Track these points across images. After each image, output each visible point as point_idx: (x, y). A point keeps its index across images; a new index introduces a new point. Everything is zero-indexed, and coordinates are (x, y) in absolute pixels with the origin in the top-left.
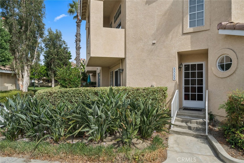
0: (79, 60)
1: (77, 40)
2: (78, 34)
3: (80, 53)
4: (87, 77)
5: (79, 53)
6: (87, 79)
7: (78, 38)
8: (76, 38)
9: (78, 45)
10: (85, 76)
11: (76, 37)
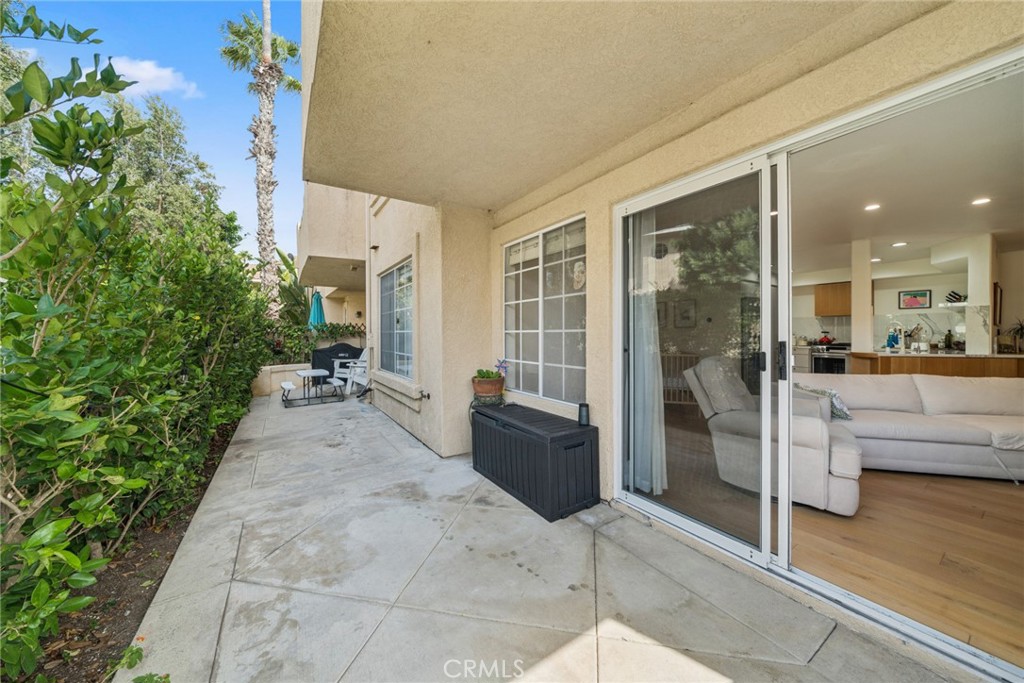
0: (266, 233)
1: (257, 150)
2: (263, 124)
3: (272, 205)
4: (306, 305)
5: (269, 205)
6: (306, 314)
7: (261, 141)
8: (253, 142)
9: (263, 172)
10: (299, 303)
11: (253, 135)
